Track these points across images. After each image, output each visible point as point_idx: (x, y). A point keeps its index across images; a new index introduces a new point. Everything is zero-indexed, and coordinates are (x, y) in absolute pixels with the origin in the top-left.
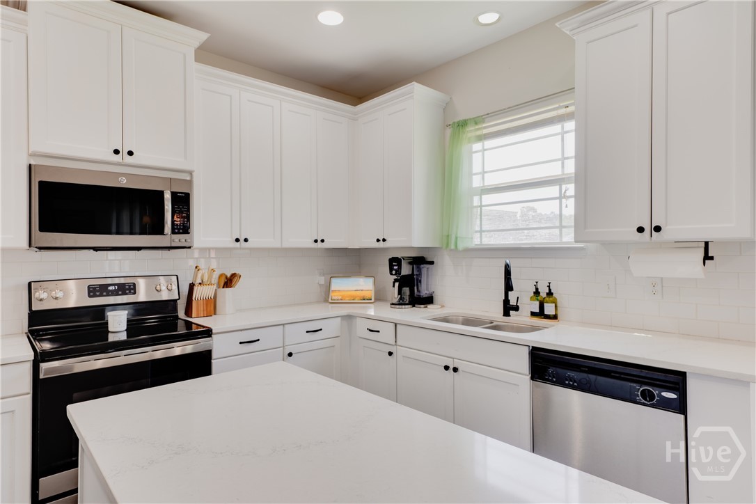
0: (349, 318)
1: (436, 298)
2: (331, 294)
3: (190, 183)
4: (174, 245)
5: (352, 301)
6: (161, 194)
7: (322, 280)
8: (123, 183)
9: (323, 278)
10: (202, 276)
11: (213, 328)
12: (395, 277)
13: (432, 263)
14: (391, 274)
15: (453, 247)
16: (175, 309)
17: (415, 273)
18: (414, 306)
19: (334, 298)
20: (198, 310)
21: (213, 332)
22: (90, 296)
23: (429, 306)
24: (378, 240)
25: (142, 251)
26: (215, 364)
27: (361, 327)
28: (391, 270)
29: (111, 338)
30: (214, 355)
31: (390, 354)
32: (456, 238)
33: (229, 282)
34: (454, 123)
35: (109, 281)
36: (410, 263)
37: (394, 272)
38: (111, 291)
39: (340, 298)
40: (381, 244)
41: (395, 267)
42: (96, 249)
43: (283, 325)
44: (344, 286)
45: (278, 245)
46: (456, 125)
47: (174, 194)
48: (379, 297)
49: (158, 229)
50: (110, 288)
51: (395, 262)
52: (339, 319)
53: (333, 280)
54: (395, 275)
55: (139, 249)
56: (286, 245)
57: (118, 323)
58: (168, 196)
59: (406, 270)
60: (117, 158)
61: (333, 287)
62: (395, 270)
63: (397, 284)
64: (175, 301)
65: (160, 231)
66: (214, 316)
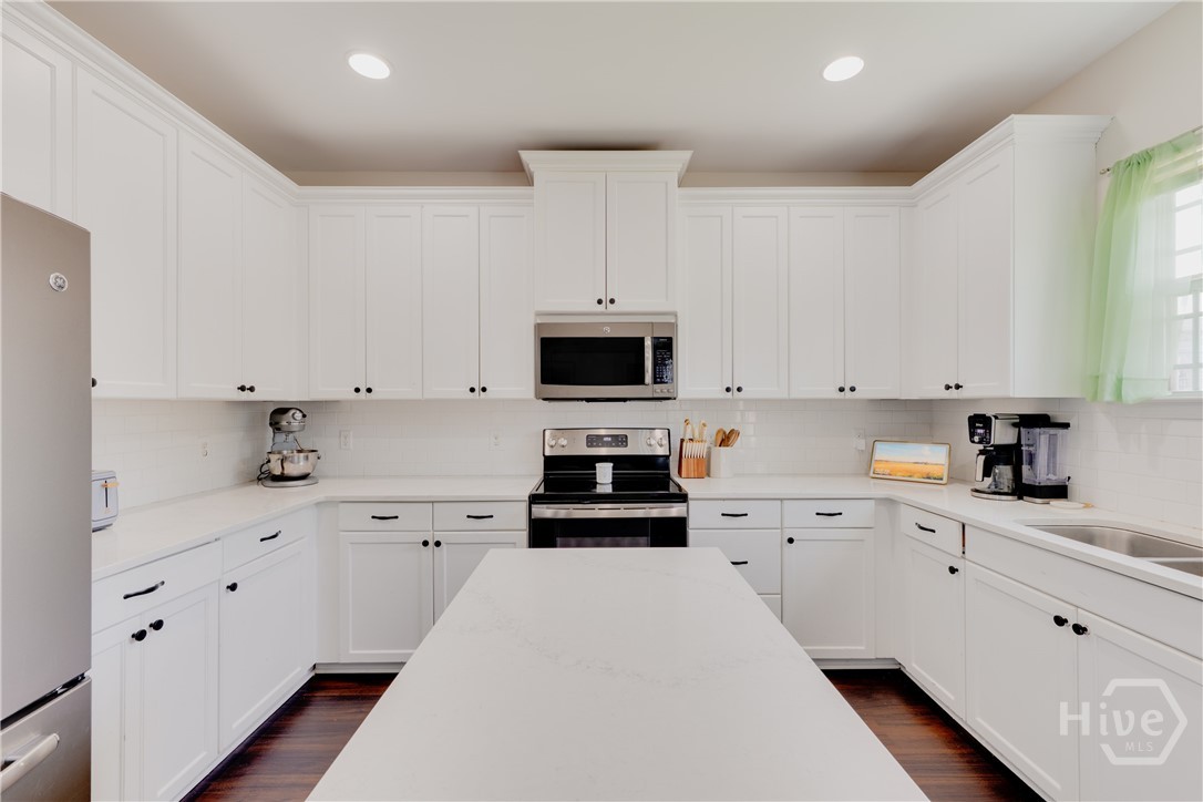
0: (890, 502)
1: (1073, 488)
2: (874, 465)
3: (673, 326)
4: (656, 396)
5: (908, 479)
6: (642, 340)
7: (862, 444)
8: (608, 332)
9: (863, 442)
10: (693, 430)
11: (689, 492)
12: (981, 447)
13: (1066, 426)
14: (973, 442)
15: (1108, 396)
16: (666, 466)
17: (1023, 442)
18: (1020, 498)
19: (878, 471)
20: (688, 470)
21: (689, 496)
22: (588, 446)
23: (1054, 502)
24: (948, 387)
25: (628, 402)
26: (692, 534)
27: (908, 519)
28: (972, 435)
29: (600, 490)
30: (691, 524)
31: (953, 570)
32: (1120, 381)
33: (726, 439)
34: (1118, 163)
35: (603, 432)
36: (1014, 425)
37: (976, 439)
38: (607, 442)
39: (888, 471)
40: (953, 393)
41: (980, 431)
42: (588, 400)
43: (781, 500)
44: (895, 454)
45: (785, 396)
46: (1122, 165)
47: (654, 338)
48: (955, 476)
49: (638, 379)
50: (605, 439)
51: (980, 423)
52: (873, 501)
53: (878, 445)
54: (980, 442)
55: (624, 400)
56: (795, 395)
57: (604, 475)
58: (648, 343)
59: (1002, 435)
60: (601, 308)
61: (877, 456)
62: (979, 434)
63: (982, 458)
64: (667, 457)
65: (640, 380)
66: (707, 478)
